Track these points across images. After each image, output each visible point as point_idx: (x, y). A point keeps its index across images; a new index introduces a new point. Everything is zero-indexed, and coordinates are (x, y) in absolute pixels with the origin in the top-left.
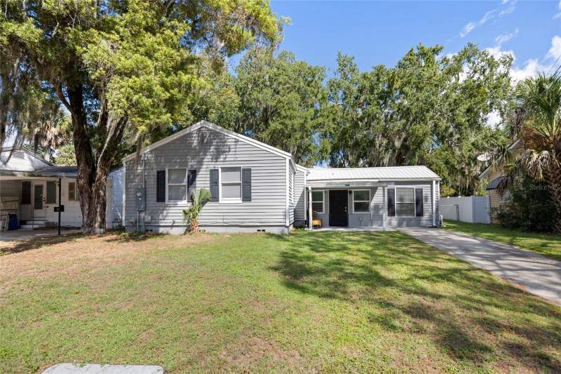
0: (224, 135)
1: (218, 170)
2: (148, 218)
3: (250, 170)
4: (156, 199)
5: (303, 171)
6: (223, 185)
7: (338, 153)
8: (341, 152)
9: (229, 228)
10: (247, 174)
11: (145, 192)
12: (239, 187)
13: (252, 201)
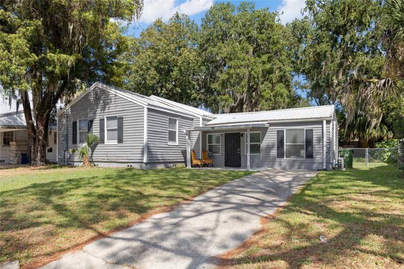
0: (108, 92)
1: (104, 120)
2: (68, 156)
3: (122, 118)
4: (72, 142)
6: (107, 130)
9: (111, 164)
11: (67, 137)
12: (116, 132)
13: (124, 142)
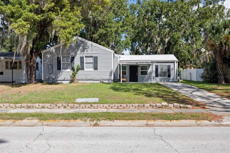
0: (86, 42)
1: (83, 57)
2: (54, 77)
3: (97, 57)
4: (57, 69)
5: (118, 56)
6: (86, 63)
7: (136, 43)
8: (137, 43)
9: (88, 81)
10: (96, 59)
11: (52, 66)
12: (92, 64)
13: (98, 70)
